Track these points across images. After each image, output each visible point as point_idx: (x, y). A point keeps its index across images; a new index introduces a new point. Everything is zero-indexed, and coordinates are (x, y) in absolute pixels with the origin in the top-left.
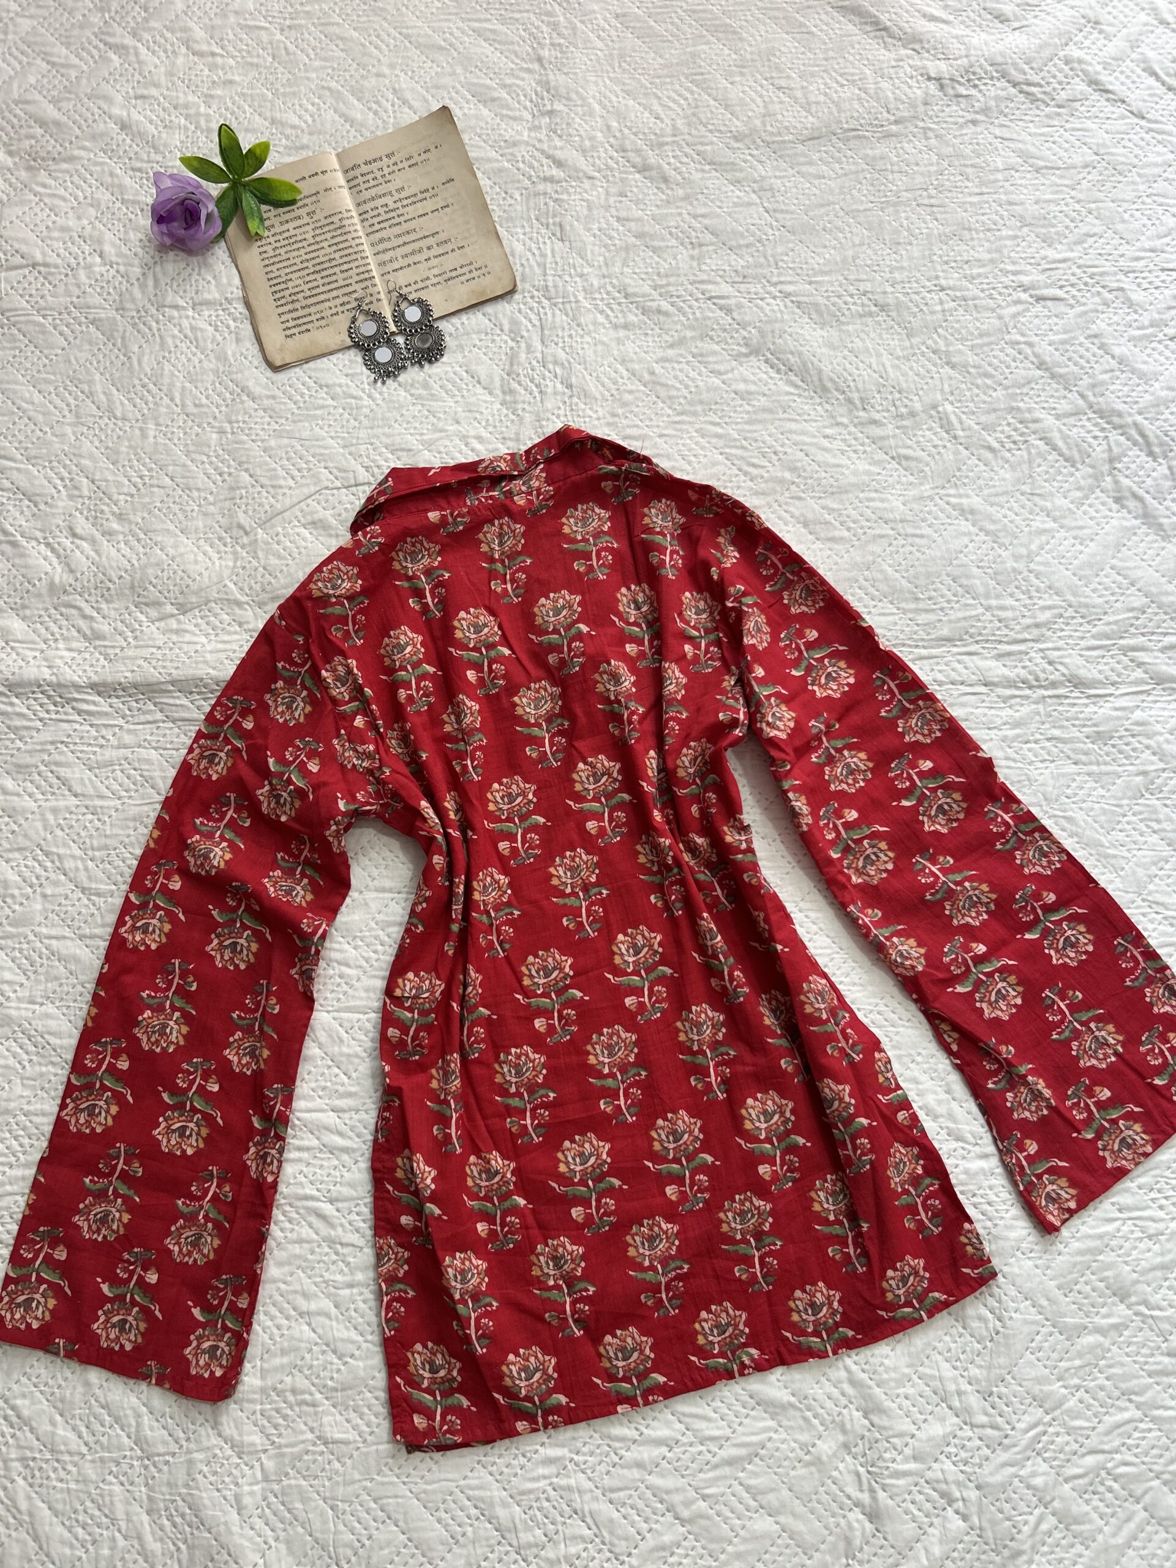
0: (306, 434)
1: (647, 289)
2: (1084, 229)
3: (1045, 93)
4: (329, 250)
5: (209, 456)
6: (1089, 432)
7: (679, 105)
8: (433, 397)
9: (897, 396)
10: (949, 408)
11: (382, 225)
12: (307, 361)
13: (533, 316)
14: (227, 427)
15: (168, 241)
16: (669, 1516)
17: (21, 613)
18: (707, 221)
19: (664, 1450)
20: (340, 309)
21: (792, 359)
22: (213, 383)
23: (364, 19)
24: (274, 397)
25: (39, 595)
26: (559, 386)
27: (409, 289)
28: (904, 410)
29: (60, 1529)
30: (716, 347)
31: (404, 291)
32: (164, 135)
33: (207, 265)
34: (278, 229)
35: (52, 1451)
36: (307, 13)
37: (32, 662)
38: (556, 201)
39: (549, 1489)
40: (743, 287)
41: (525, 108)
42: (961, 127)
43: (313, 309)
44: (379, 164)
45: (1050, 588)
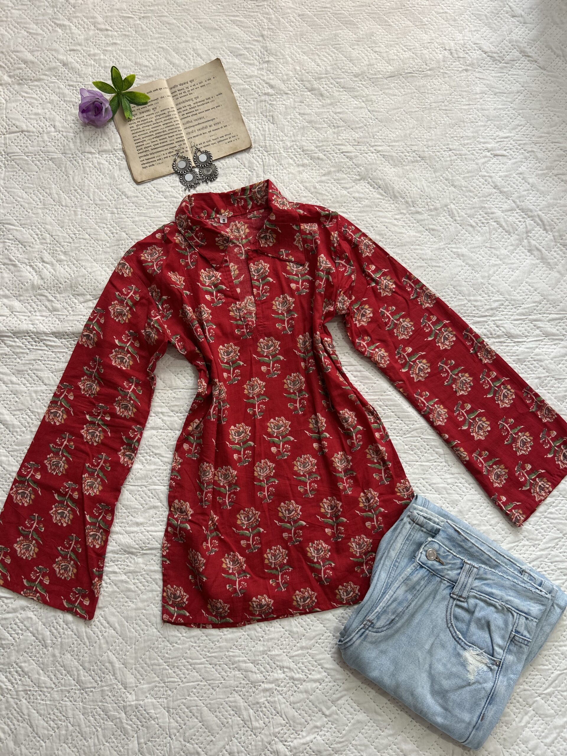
0: (153, 215)
1: (313, 148)
2: (517, 122)
3: (499, 57)
4: (163, 127)
5: (107, 225)
6: (517, 219)
7: (329, 59)
9: (429, 200)
10: (453, 206)
11: (188, 115)
12: (153, 180)
13: (259, 160)
14: (115, 211)
15: (87, 121)
16: (320, 714)
17: (18, 298)
18: (341, 116)
19: (318, 684)
20: (168, 155)
21: (380, 182)
22: (108, 189)
23: (179, 14)
24: (137, 197)
25: (27, 290)
27: (201, 146)
28: (432, 207)
29: (42, 722)
30: (345, 176)
31: (199, 147)
32: (84, 69)
33: (105, 132)
34: (138, 116)
35: (38, 687)
36: (152, 10)
37: (24, 322)
38: (270, 104)
39: (266, 702)
40: (358, 148)
41: (256, 59)
42: (460, 72)
43: (155, 155)
44: (186, 85)
45: (498, 291)
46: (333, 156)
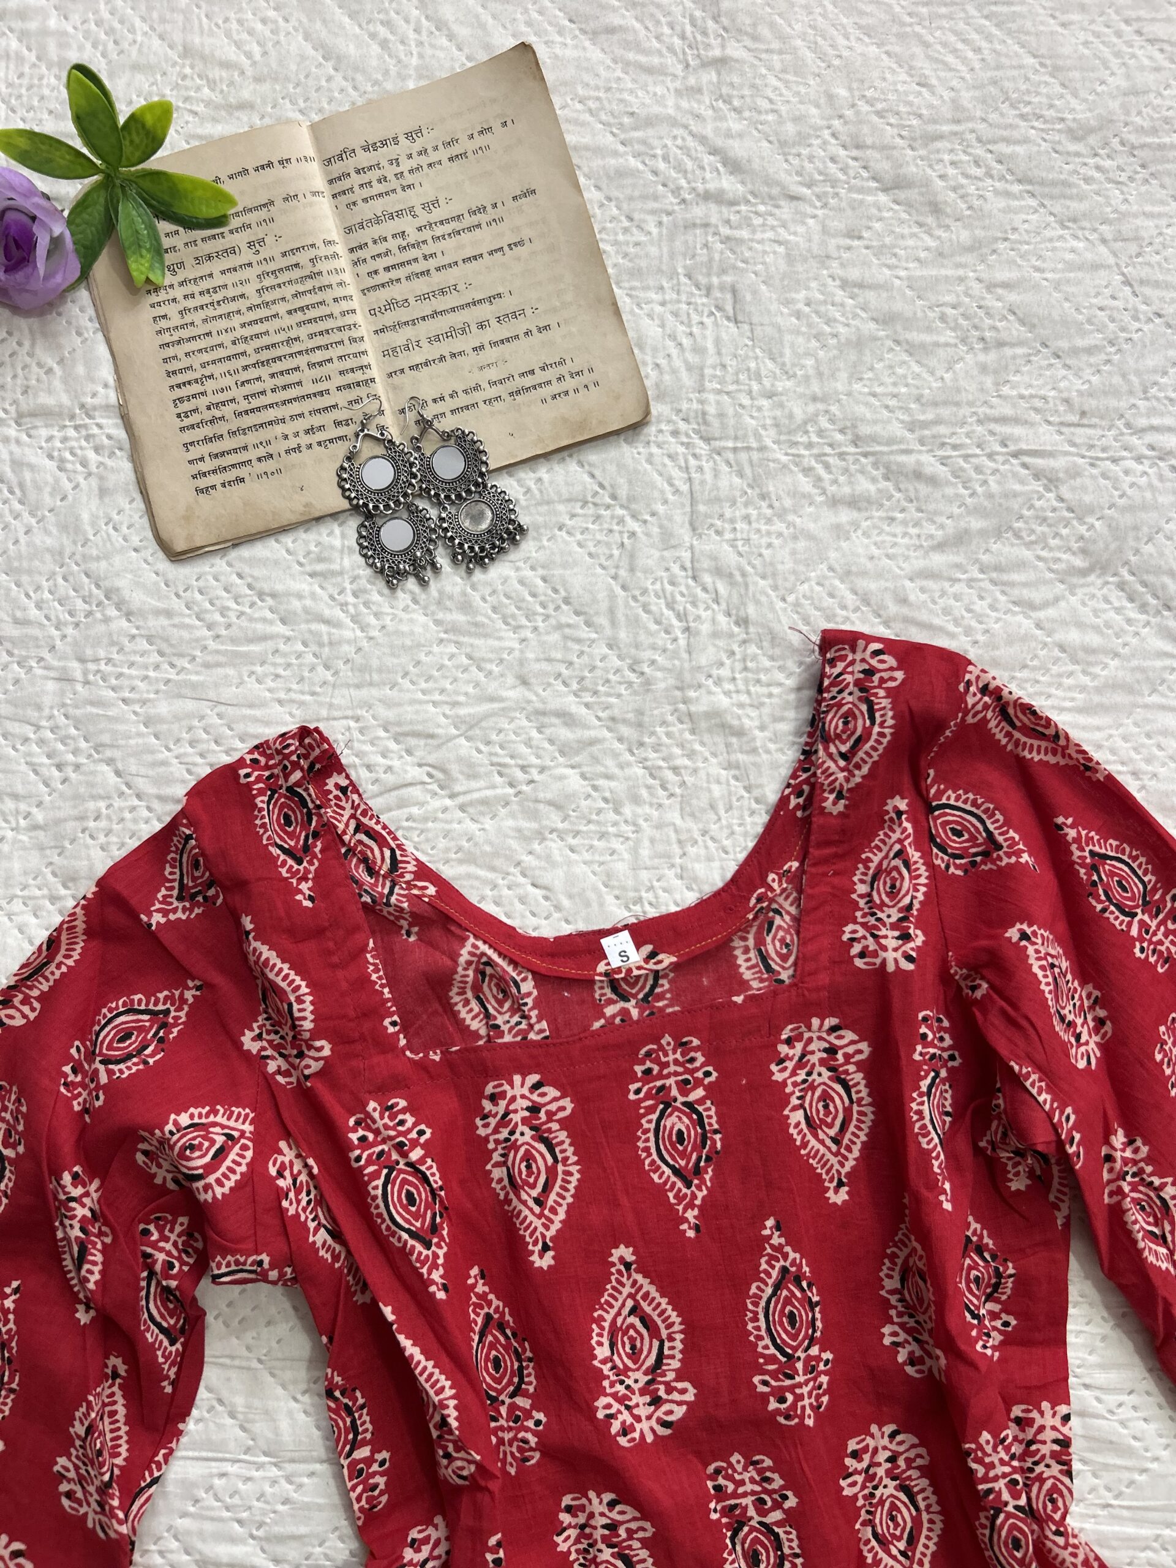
0: (229, 693)
1: (897, 429)
4: (288, 321)
5: (38, 728)
7: (964, 60)
8: (479, 629)
11: (394, 274)
12: (237, 542)
13: (676, 473)
14: (76, 669)
18: (1013, 297)
20: (304, 440)
22: (51, 576)
24: (168, 613)
26: (722, 619)
27: (440, 408)
30: (1027, 554)
31: (428, 414)
33: (50, 337)
34: (190, 273)
38: (726, 240)
40: (1081, 434)
41: (671, 49)
43: (251, 438)
44: (390, 151)
46: (978, 469)
